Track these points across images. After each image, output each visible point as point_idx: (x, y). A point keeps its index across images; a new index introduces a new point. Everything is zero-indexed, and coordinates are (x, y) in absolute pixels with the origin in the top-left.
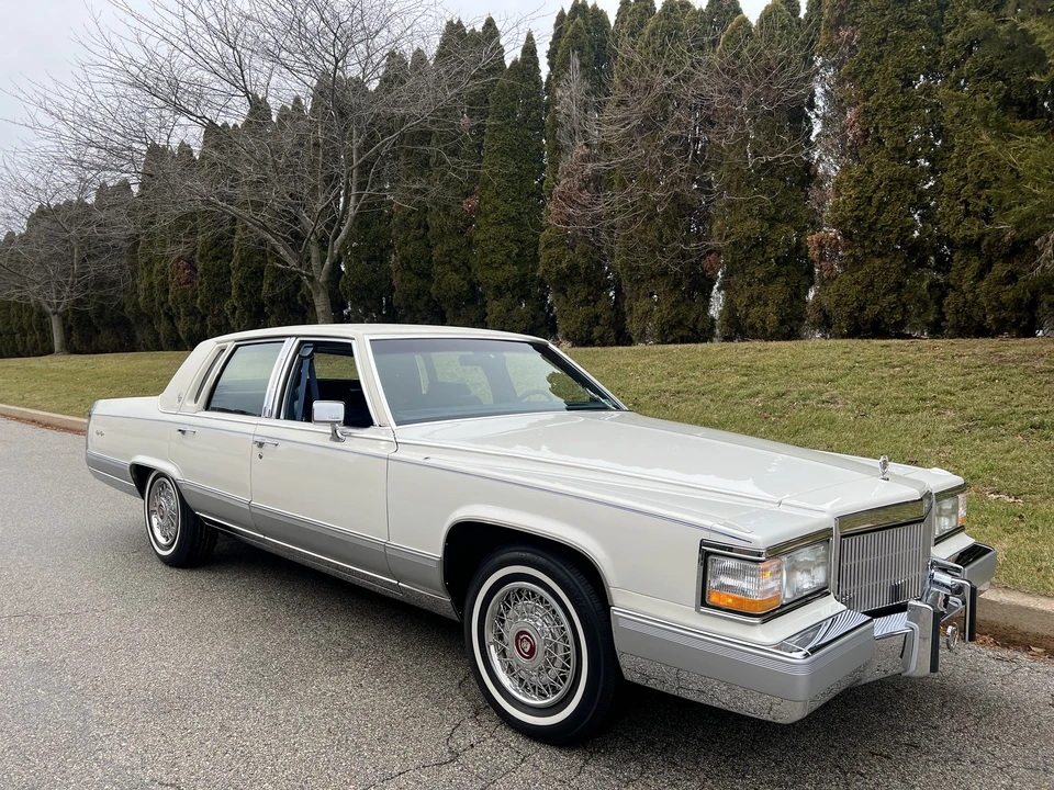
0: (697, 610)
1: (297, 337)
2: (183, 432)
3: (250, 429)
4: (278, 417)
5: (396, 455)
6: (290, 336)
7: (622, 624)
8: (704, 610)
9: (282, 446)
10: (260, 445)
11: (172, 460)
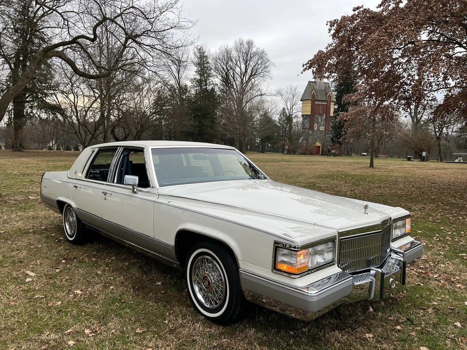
0: (272, 271)
1: (123, 146)
2: (76, 187)
4: (113, 182)
5: (157, 200)
6: (120, 147)
7: (243, 276)
9: (113, 195)
10: (105, 194)
11: (73, 200)
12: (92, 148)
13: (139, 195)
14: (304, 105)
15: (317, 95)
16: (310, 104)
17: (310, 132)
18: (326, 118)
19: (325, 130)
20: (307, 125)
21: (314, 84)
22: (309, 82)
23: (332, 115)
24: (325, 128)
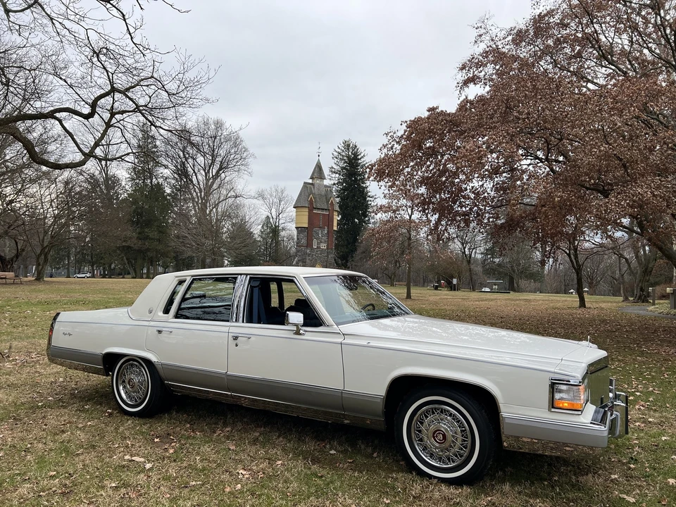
0: (549, 410)
1: (247, 275)
2: (160, 332)
3: (226, 329)
4: (243, 322)
5: (345, 341)
6: (241, 274)
7: (507, 421)
8: (553, 410)
9: (253, 338)
10: (236, 338)
11: (149, 350)
12: (176, 277)
13: (308, 336)
14: (299, 213)
15: (315, 202)
16: (307, 213)
17: (308, 251)
18: (328, 232)
19: (328, 248)
20: (304, 241)
21: (312, 186)
22: (305, 183)
23: (335, 228)
24: (328, 246)
